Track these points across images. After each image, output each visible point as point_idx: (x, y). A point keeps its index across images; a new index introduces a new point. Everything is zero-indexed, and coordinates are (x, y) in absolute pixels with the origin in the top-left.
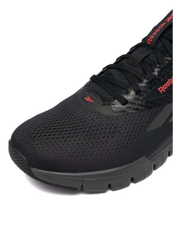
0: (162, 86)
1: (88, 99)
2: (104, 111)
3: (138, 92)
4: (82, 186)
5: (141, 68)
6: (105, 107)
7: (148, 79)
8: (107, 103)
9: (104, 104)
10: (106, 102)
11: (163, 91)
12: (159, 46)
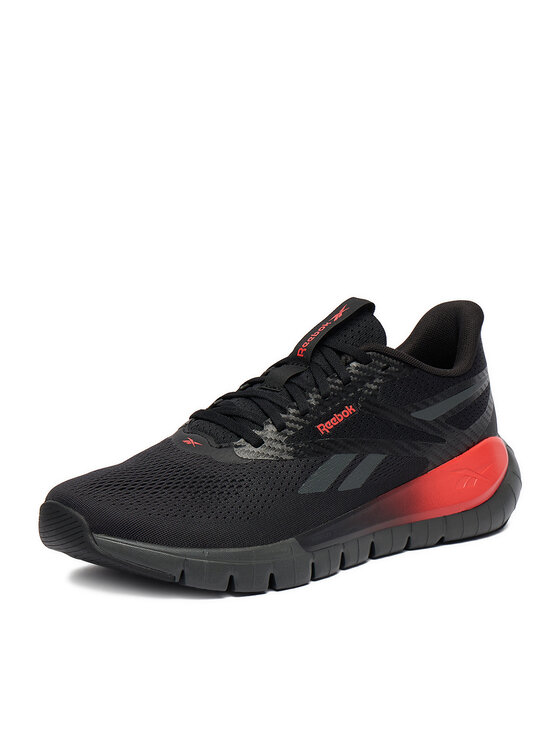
0: (324, 423)
1: (190, 441)
2: (222, 456)
3: (281, 428)
4: (183, 572)
5: (286, 393)
6: (223, 450)
7: (298, 409)
8: (227, 444)
9: (221, 447)
10: (223, 443)
11: (325, 432)
12: (319, 360)
